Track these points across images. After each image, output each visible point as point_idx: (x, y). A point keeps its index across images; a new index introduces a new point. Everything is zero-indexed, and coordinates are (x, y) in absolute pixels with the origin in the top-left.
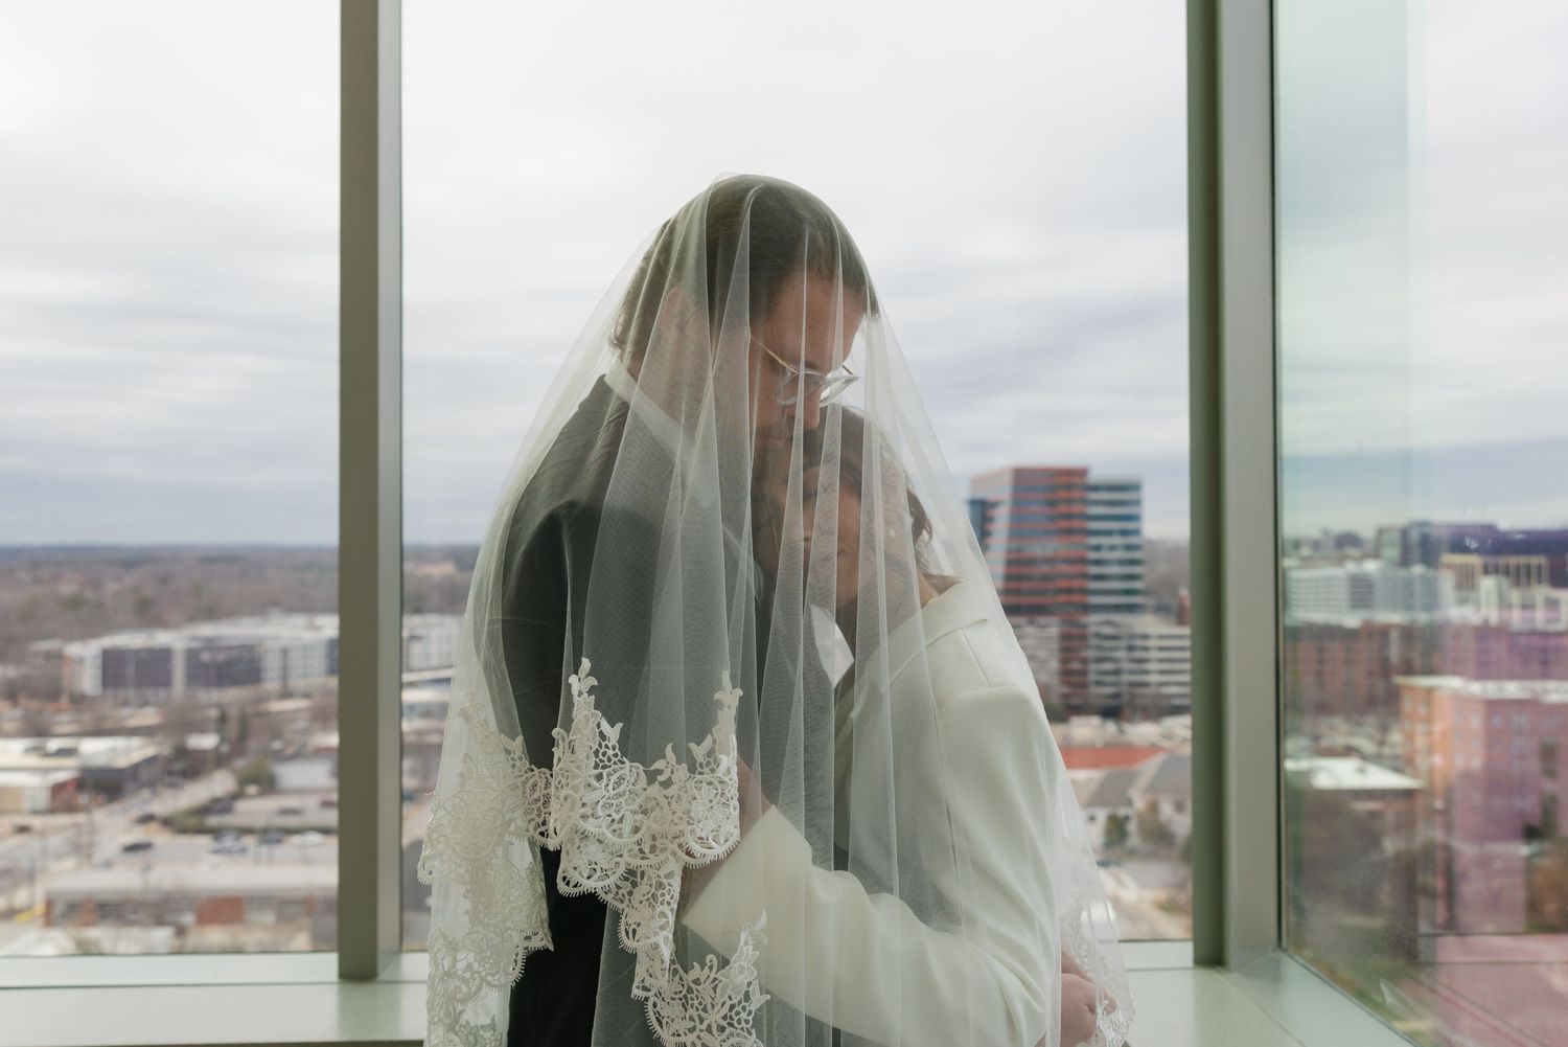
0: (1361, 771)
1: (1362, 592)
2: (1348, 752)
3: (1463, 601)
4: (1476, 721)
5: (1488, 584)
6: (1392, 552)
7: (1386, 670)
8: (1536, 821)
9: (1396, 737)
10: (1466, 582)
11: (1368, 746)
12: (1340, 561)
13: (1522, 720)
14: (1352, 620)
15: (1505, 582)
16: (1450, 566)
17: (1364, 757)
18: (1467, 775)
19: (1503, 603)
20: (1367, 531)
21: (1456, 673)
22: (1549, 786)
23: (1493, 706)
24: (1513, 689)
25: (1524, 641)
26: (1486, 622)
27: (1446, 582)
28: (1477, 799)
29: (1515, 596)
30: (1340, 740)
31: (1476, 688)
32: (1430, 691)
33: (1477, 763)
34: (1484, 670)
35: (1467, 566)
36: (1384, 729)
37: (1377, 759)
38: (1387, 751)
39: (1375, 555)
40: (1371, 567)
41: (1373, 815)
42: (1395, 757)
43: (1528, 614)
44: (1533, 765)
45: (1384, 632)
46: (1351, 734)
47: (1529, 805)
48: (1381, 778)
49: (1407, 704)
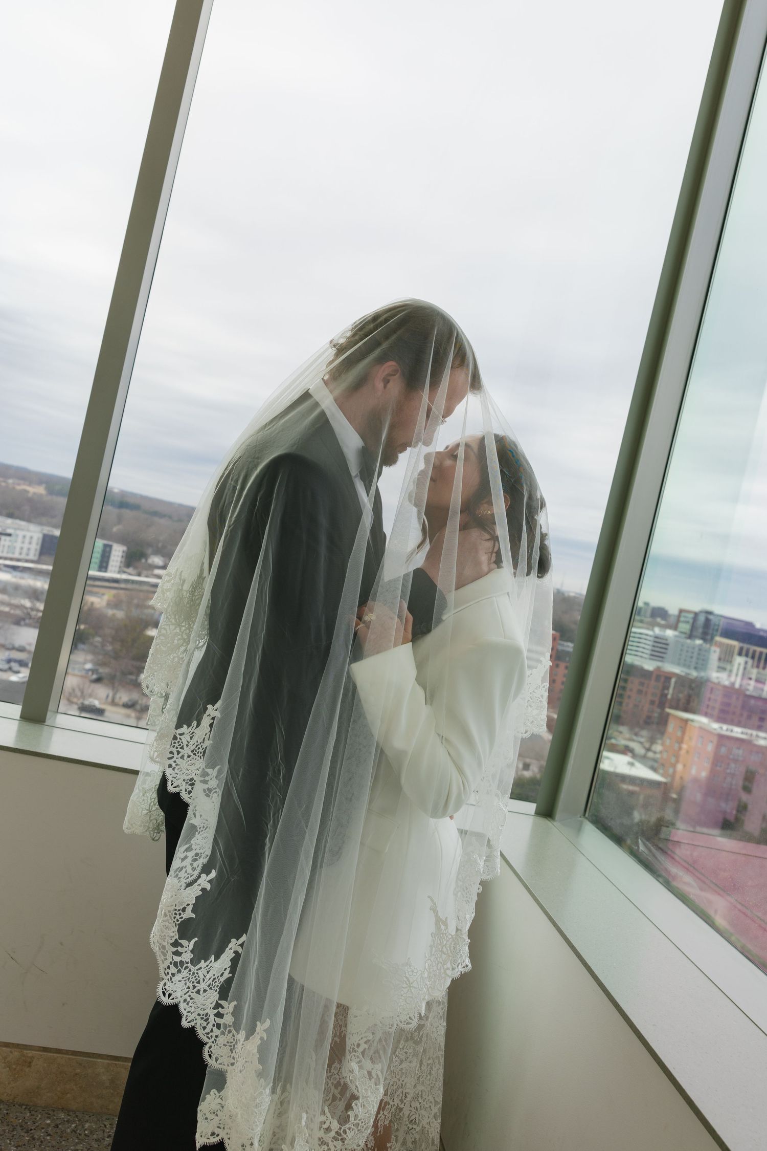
0: (632, 764)
1: (660, 649)
2: (626, 750)
3: (721, 669)
4: (710, 748)
5: (739, 661)
6: (685, 627)
7: (662, 702)
8: (731, 818)
9: (658, 747)
10: (726, 658)
11: (639, 750)
12: (652, 625)
13: (739, 752)
14: (649, 666)
15: (750, 661)
16: (720, 645)
17: (634, 756)
18: (696, 780)
19: (746, 675)
20: (673, 611)
21: (706, 715)
22: (745, 797)
23: (722, 739)
24: (738, 732)
25: (752, 702)
26: (733, 684)
27: (714, 654)
28: (699, 797)
29: (754, 672)
30: (622, 742)
31: (715, 726)
32: (686, 721)
33: (704, 774)
34: (724, 716)
35: (731, 646)
36: (652, 741)
37: (643, 759)
38: (650, 754)
39: (675, 628)
40: (670, 633)
41: (631, 793)
42: (655, 760)
43: (760, 685)
44: (739, 782)
45: (668, 677)
46: (631, 740)
47: (730, 808)
48: (642, 771)
49: (671, 727)
